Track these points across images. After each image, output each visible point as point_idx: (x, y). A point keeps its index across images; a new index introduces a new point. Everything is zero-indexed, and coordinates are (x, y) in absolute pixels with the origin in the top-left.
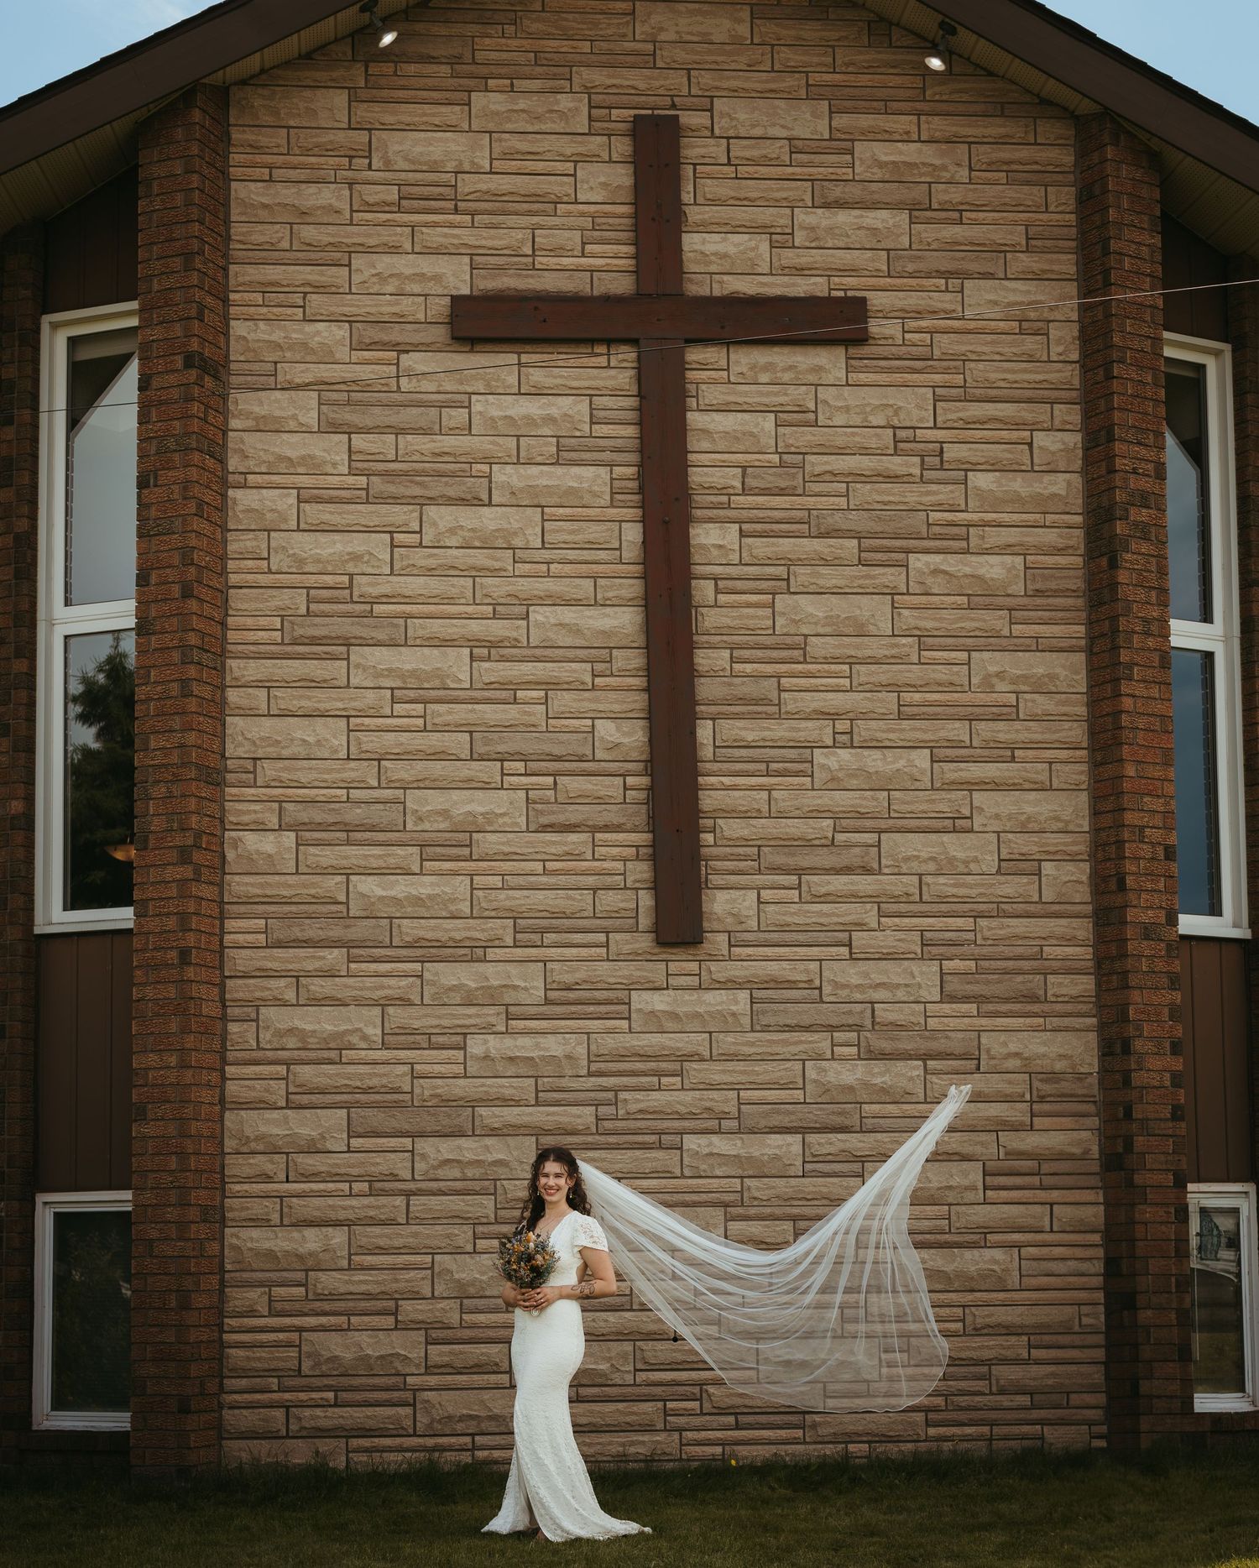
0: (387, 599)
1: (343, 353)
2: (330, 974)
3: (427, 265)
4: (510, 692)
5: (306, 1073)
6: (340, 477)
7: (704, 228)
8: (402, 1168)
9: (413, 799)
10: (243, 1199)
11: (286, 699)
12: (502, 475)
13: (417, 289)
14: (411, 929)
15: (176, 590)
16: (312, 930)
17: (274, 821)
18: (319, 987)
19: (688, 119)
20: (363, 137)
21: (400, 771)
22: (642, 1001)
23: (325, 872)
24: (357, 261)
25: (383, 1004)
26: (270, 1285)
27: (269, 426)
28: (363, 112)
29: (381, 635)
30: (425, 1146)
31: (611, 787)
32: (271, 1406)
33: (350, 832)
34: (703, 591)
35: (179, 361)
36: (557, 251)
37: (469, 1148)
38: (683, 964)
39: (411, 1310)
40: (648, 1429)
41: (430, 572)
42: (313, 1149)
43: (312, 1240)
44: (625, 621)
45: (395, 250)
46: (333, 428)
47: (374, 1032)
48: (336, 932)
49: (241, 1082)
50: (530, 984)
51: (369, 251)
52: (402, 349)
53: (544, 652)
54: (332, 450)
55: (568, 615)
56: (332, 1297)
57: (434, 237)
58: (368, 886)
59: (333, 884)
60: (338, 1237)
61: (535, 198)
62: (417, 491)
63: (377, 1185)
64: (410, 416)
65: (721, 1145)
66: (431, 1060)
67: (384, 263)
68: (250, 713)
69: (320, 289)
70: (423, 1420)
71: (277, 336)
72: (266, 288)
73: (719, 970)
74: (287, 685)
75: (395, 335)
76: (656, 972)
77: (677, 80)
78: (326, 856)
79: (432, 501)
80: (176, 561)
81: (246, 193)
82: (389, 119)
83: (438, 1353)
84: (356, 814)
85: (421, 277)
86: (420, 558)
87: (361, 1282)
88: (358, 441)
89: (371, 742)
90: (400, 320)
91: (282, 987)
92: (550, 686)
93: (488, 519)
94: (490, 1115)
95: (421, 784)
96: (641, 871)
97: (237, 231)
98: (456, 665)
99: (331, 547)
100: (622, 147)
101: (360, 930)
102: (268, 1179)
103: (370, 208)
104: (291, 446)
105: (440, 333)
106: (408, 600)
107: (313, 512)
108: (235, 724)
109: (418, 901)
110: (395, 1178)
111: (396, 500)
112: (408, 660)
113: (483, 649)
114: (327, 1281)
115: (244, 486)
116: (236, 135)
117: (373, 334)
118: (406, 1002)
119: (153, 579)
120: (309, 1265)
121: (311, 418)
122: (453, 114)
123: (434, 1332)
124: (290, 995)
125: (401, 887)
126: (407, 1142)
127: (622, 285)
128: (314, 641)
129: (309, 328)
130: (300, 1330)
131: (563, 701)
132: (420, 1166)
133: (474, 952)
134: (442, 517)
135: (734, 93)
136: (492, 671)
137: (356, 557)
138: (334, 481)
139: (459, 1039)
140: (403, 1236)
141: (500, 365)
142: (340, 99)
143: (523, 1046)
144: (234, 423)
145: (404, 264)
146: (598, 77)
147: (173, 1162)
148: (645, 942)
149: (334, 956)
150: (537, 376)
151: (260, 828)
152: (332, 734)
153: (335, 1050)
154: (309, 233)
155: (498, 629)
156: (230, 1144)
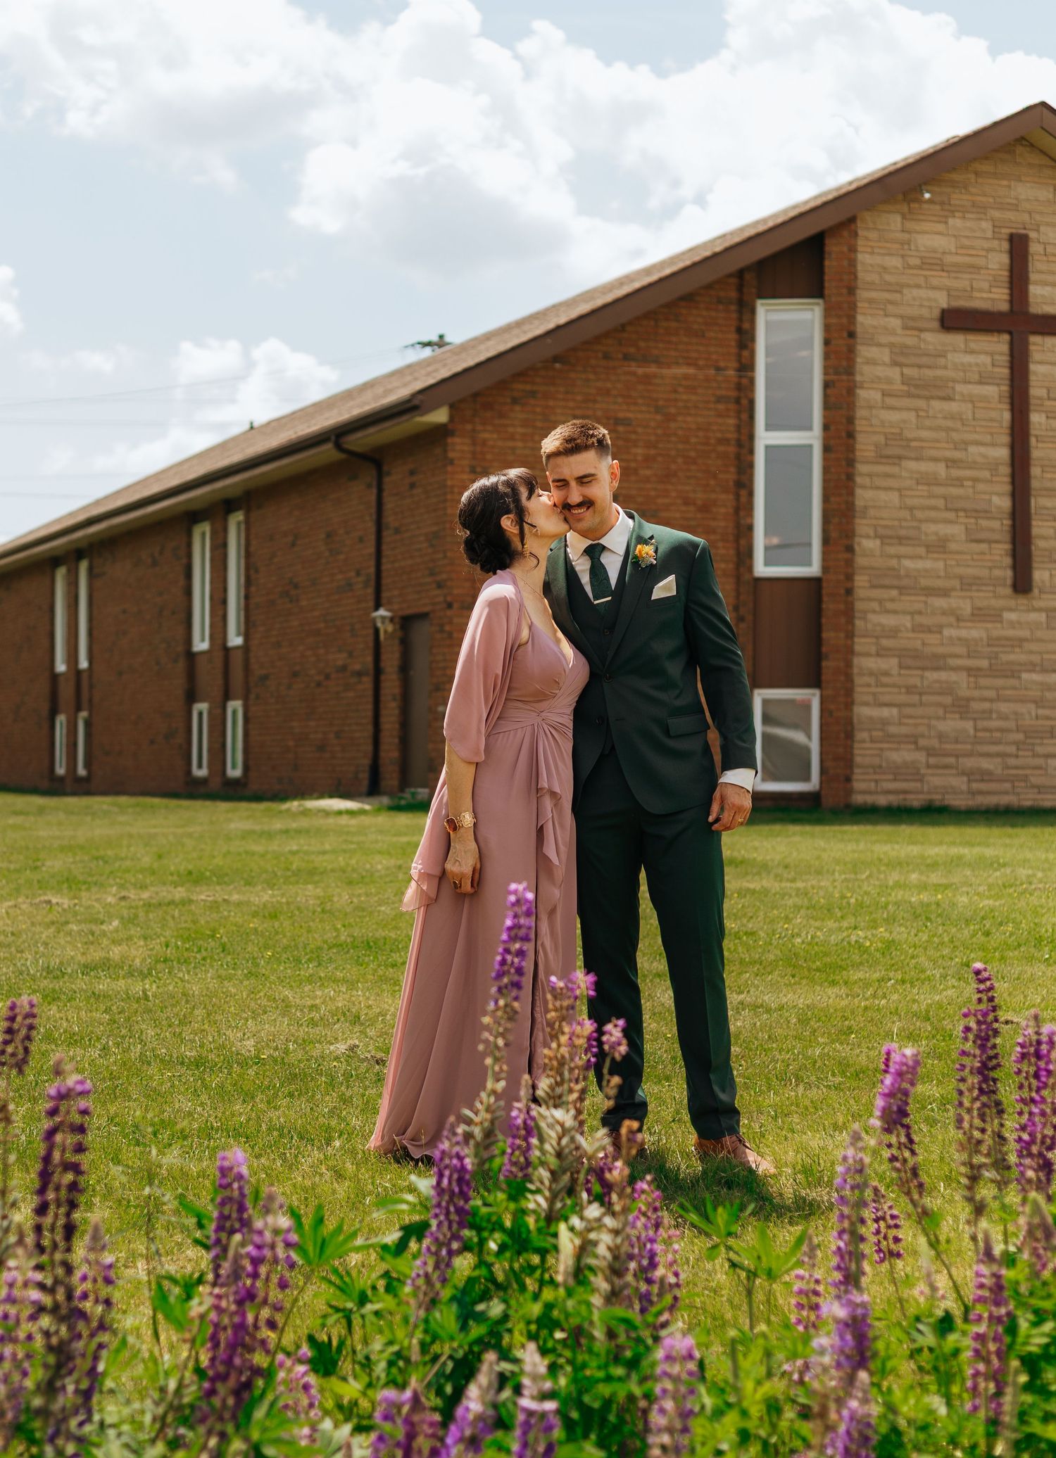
0: (915, 440)
1: (899, 331)
2: (892, 600)
3: (931, 294)
4: (959, 482)
5: (885, 642)
6: (898, 386)
7: (1036, 283)
8: (917, 681)
9: (924, 527)
10: (861, 693)
11: (878, 482)
12: (959, 388)
13: (926, 303)
14: (924, 582)
15: (844, 434)
16: (887, 582)
17: (872, 534)
18: (889, 605)
19: (1032, 235)
20: (906, 236)
21: (919, 514)
22: (1008, 616)
23: (891, 557)
24: (905, 291)
25: (912, 614)
26: (870, 730)
27: (872, 362)
28: (910, 225)
29: (913, 455)
30: (928, 674)
31: (996, 524)
32: (870, 780)
33: (901, 540)
34: (1033, 440)
35: (845, 334)
36: (981, 290)
37: (943, 675)
38: (1022, 601)
39: (922, 742)
40: (1006, 793)
41: (930, 428)
42: (886, 674)
43: (885, 712)
44: (1003, 453)
45: (918, 286)
46: (895, 363)
47: (909, 625)
48: (895, 582)
49: (860, 644)
50: (966, 607)
51: (909, 286)
52: (921, 330)
53: (973, 465)
54: (895, 373)
55: (982, 449)
56: (893, 736)
57: (935, 282)
58: (907, 563)
59: (894, 562)
60: (895, 711)
61: (973, 266)
62: (926, 393)
63: (910, 690)
64: (925, 360)
65: (1035, 677)
66: (932, 638)
67: (915, 292)
68: (864, 487)
69: (891, 302)
70: (926, 789)
71: (875, 323)
72: (871, 301)
73: (1037, 604)
74: (878, 475)
75: (919, 324)
76: (1012, 603)
77: (1026, 217)
78: (892, 550)
79: (932, 398)
80: (844, 420)
81: (864, 258)
82: (918, 228)
83: (932, 761)
84: (903, 533)
85: (929, 300)
86: (928, 423)
87: (904, 730)
88: (906, 370)
89: (909, 502)
90: (921, 318)
91: (875, 605)
92: (975, 480)
93: (954, 407)
94: (952, 662)
95: (928, 520)
96: (1008, 561)
97: (860, 275)
98: (941, 469)
99: (894, 416)
100: (1006, 246)
101: (905, 582)
102: (869, 685)
103: (910, 267)
104: (880, 371)
105: (936, 324)
106: (921, 440)
107: (889, 401)
108: (858, 492)
109: (926, 570)
110: (915, 687)
111: (918, 397)
112: (924, 467)
113: (951, 463)
114: (893, 729)
115: (862, 388)
116: (860, 232)
117: (911, 324)
118: (920, 613)
119: (832, 428)
120: (885, 722)
121: (887, 359)
122: (941, 227)
123: (930, 752)
124: (877, 609)
125: (920, 565)
126: (919, 672)
127: (1004, 307)
128: (888, 457)
129: (887, 319)
130: (881, 749)
131: (981, 487)
132: (925, 683)
133: (945, 593)
134: (936, 404)
135: (1048, 224)
136: (955, 473)
137: (904, 421)
138: (895, 387)
139: (939, 629)
140: (919, 711)
141: (958, 339)
142: (898, 218)
143: (963, 633)
144: (859, 360)
145: (923, 293)
146: (996, 214)
147: (842, 678)
148: (1009, 591)
149: (894, 593)
150: (973, 345)
151: (868, 537)
152: (894, 497)
153: (894, 633)
154: (888, 277)
155: (957, 455)
156: (856, 671)
